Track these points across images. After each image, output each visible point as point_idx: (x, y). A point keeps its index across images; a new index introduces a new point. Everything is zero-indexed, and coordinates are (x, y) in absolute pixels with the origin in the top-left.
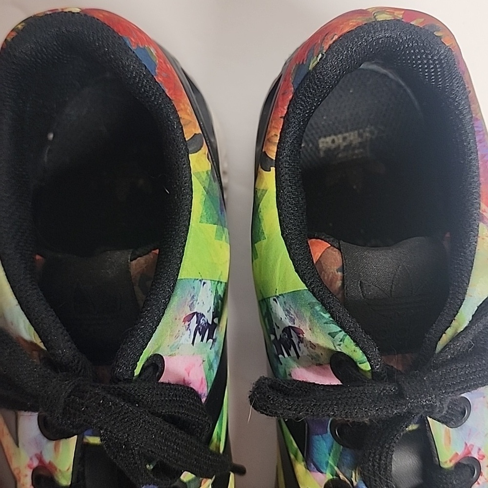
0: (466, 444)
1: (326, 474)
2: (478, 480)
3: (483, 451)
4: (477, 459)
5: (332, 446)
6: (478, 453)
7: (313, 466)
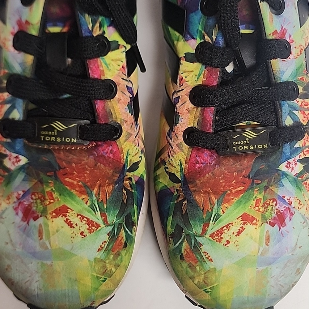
0: (282, 27)
1: (196, 39)
2: (290, 56)
3: (292, 38)
4: (289, 42)
5: (201, 18)
6: (290, 38)
7: (188, 36)
